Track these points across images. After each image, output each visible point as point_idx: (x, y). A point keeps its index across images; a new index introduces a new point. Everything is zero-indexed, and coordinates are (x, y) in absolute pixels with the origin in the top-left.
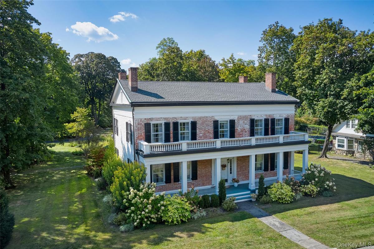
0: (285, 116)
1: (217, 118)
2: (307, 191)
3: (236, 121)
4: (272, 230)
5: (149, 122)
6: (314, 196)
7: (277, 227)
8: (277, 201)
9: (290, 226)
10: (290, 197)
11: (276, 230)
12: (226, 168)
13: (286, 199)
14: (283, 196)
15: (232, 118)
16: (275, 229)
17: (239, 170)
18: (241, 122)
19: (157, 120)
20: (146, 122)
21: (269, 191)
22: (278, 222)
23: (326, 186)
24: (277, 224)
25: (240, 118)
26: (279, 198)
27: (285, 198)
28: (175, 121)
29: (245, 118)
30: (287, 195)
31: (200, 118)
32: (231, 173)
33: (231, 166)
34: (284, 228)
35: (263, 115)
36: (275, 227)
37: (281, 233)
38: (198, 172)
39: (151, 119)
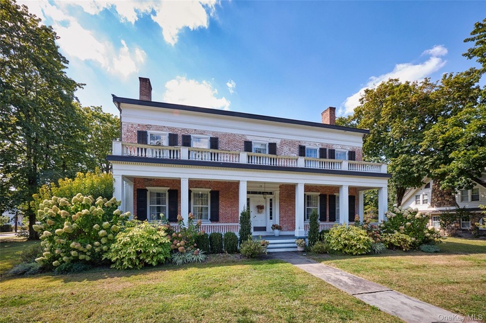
0: (349, 149)
1: (249, 139)
2: (393, 240)
3: (278, 146)
4: (332, 288)
5: (144, 130)
6: (408, 249)
7: (346, 284)
8: (341, 250)
9: (380, 284)
10: (365, 244)
11: (343, 289)
12: (264, 210)
13: (358, 246)
14: (352, 241)
15: (272, 141)
16: (339, 288)
17: (283, 214)
18: (286, 149)
19: (158, 130)
20: (140, 129)
21: (326, 236)
22: (346, 276)
23: (428, 234)
24: (345, 279)
25: (284, 142)
26: (345, 245)
27: (355, 245)
28: (186, 133)
29: (291, 143)
30: (360, 239)
31: (225, 135)
32: (271, 218)
33: (271, 209)
34: (365, 288)
35: (317, 144)
36: (339, 285)
37: (358, 297)
38: (221, 211)
39: (149, 127)
